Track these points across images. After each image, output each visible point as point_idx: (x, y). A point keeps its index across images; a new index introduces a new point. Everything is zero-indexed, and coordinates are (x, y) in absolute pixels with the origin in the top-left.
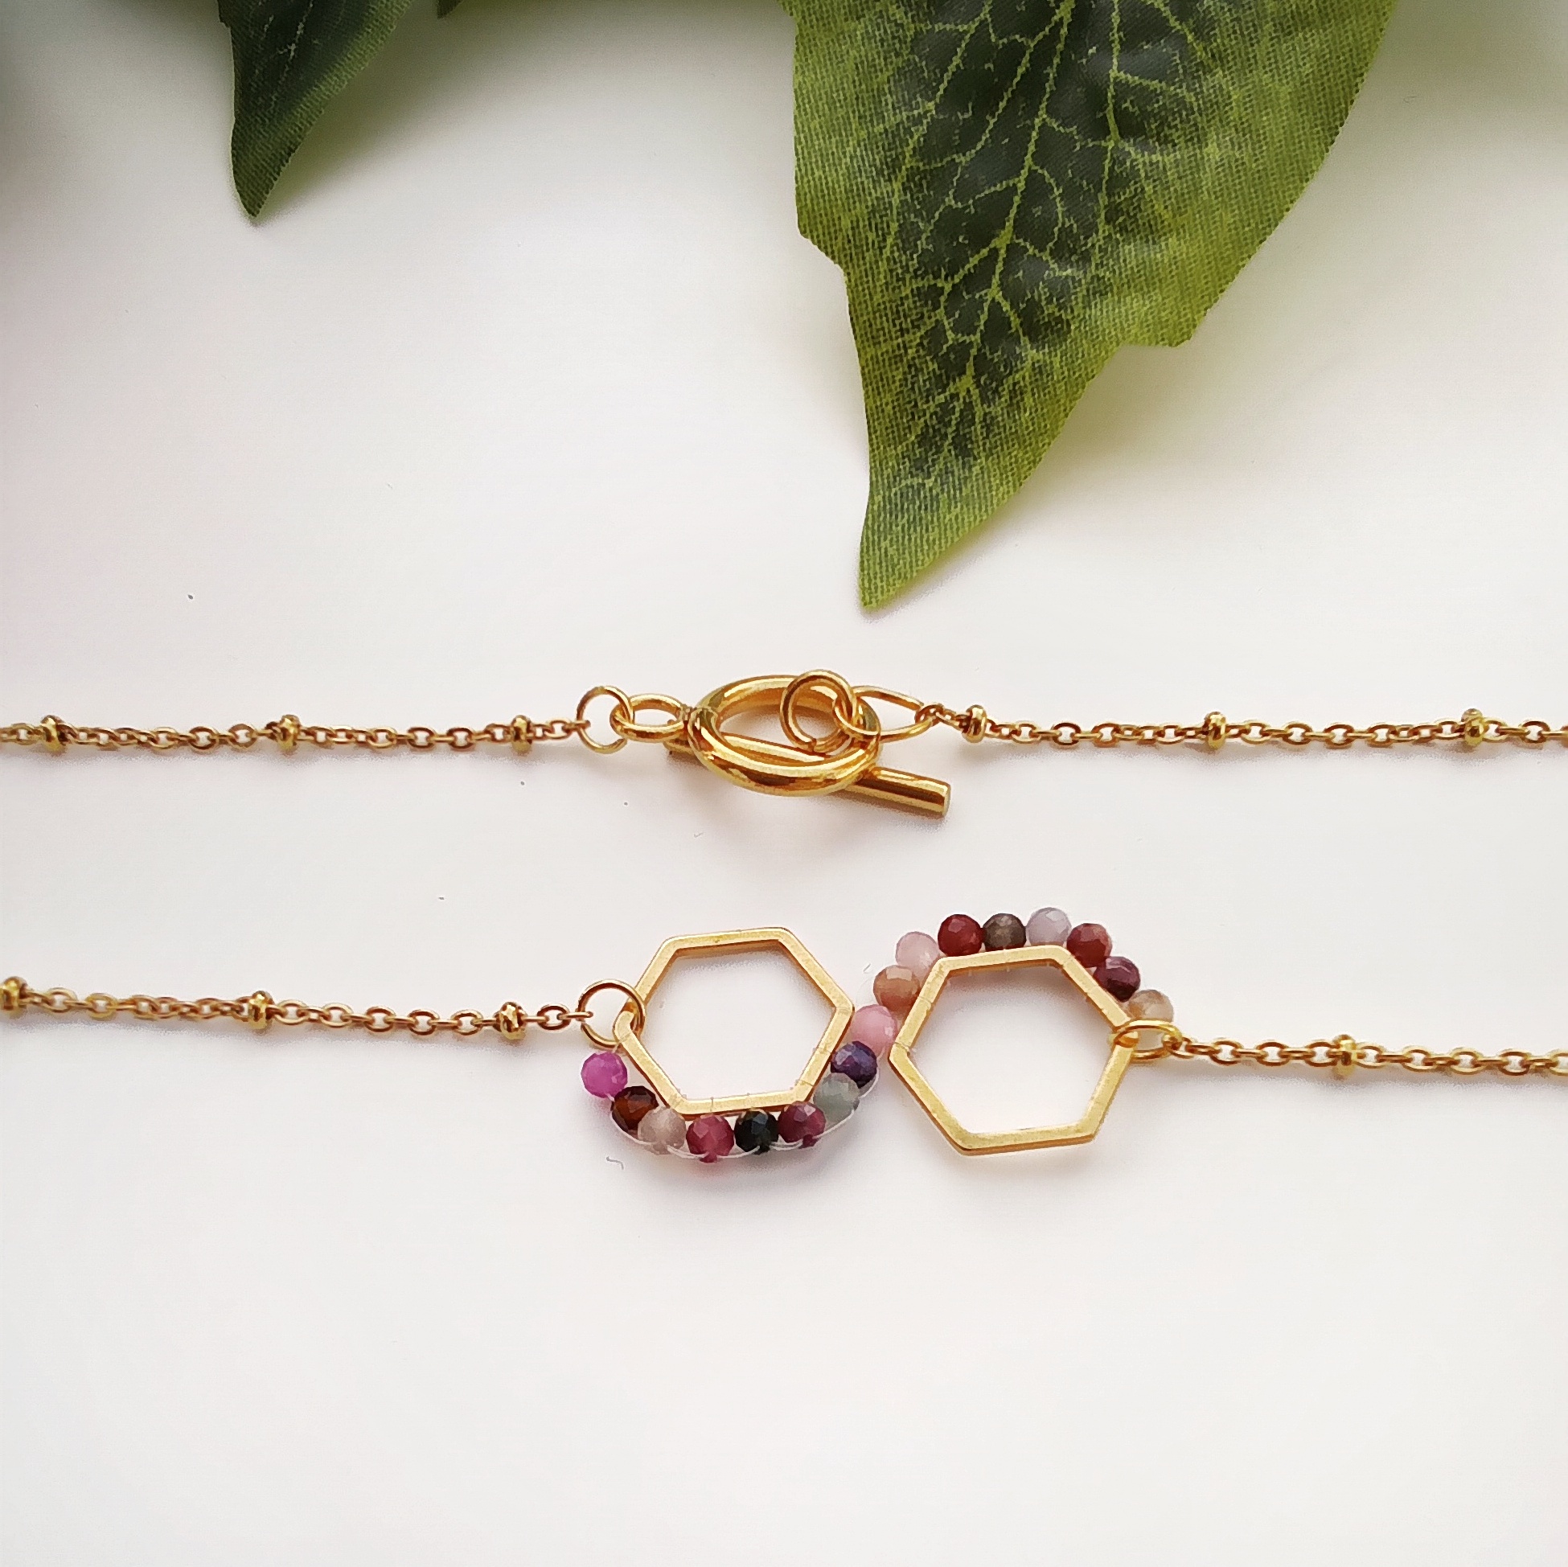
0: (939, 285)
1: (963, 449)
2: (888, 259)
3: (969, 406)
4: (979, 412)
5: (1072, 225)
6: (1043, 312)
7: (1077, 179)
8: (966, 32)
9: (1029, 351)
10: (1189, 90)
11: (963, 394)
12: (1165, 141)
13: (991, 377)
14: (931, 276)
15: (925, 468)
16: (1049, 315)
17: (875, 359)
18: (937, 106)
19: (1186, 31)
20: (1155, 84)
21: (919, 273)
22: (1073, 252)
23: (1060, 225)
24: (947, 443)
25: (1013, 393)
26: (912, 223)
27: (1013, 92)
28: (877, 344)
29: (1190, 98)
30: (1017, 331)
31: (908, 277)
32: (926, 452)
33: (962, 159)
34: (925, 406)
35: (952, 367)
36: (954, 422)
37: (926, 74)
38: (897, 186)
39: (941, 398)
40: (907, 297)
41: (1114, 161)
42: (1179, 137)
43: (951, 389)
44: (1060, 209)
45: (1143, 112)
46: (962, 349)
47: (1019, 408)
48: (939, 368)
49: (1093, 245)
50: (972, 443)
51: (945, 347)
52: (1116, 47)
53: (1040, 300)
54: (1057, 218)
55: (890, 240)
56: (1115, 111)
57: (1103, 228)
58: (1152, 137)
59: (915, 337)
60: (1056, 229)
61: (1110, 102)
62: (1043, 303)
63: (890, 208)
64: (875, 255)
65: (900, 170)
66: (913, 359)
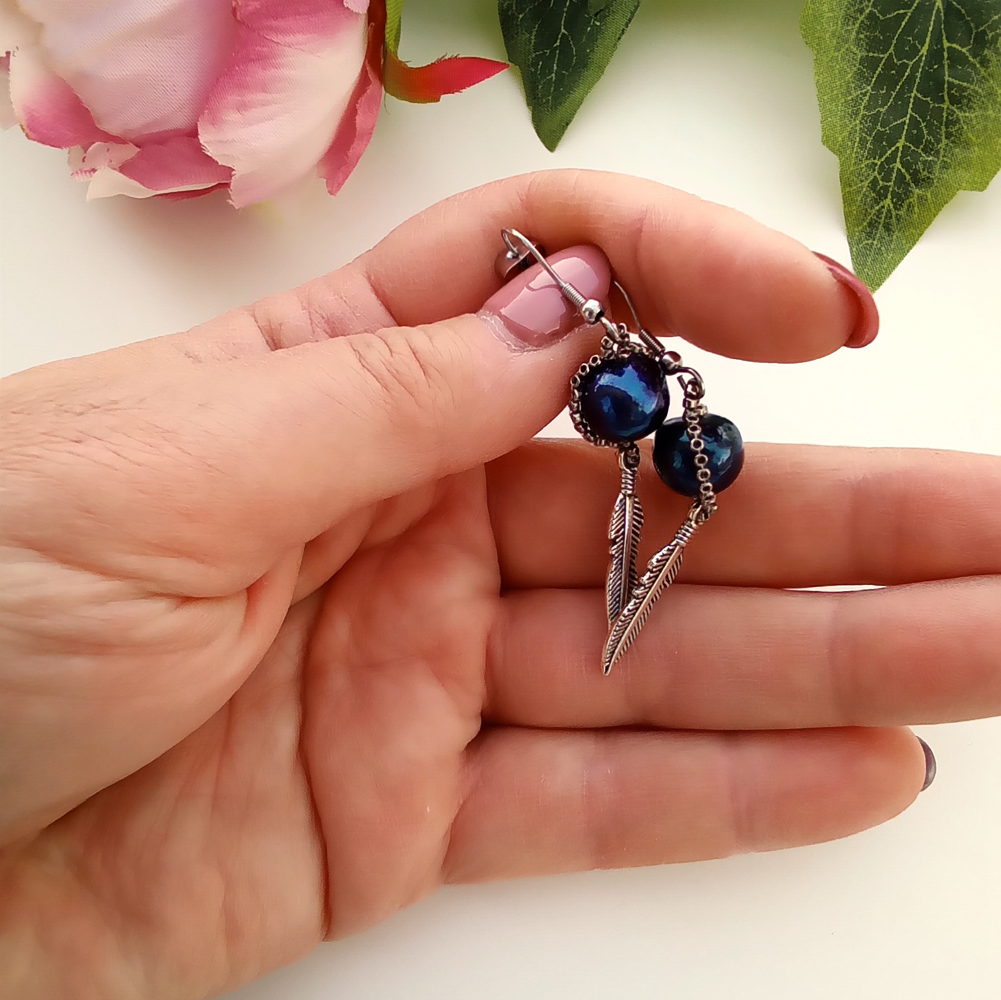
0: (876, 162)
1: (887, 227)
2: (856, 152)
3: (889, 211)
4: (894, 213)
5: (930, 140)
6: (921, 174)
7: (932, 120)
8: (883, 58)
9: (915, 189)
10: (979, 88)
11: (886, 206)
12: (970, 108)
13: (899, 200)
14: (872, 159)
15: (872, 235)
16: (924, 176)
17: (849, 192)
18: (872, 88)
19: (976, 63)
20: (965, 84)
21: (868, 157)
22: (932, 150)
23: (926, 139)
24: (880, 226)
25: (909, 206)
26: (865, 137)
27: (903, 83)
28: (851, 186)
29: (980, 91)
30: (909, 181)
31: (863, 159)
32: (872, 230)
33: (882, 110)
34: (871, 211)
35: (881, 195)
36: (883, 218)
37: (866, 74)
38: (858, 122)
39: (877, 208)
40: (863, 168)
41: (948, 114)
42: (976, 107)
43: (881, 204)
44: (925, 132)
45: (961, 95)
46: (886, 188)
47: (912, 212)
48: (876, 196)
49: (941, 148)
50: (891, 226)
51: (878, 188)
52: (946, 67)
53: (920, 170)
54: (924, 136)
55: (856, 144)
56: (948, 93)
57: (944, 141)
58: (964, 105)
59: (866, 183)
60: (924, 140)
61: (946, 90)
62: (921, 171)
63: (856, 132)
64: (850, 151)
65: (859, 115)
66: (865, 192)
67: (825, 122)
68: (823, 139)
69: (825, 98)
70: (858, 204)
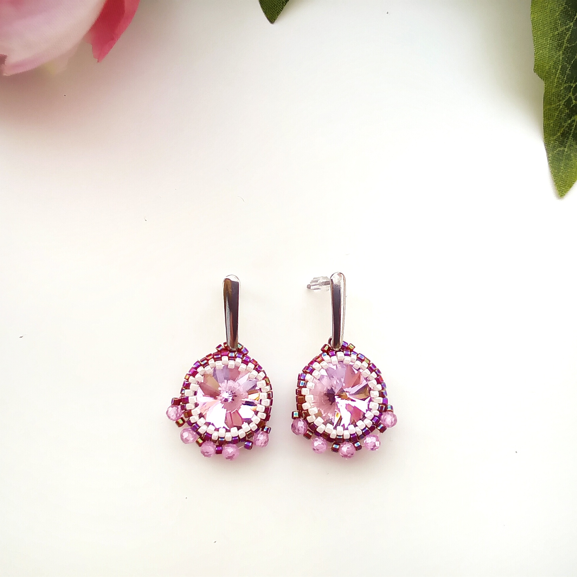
0: (572, 85)
2: (558, 77)
14: (569, 82)
15: (564, 144)
17: (549, 109)
18: (574, 24)
21: (567, 81)
24: (570, 136)
26: (565, 65)
28: (551, 104)
31: (563, 83)
32: (563, 139)
34: (564, 124)
36: (573, 129)
37: (570, 13)
38: (561, 52)
39: (569, 121)
40: (562, 90)
43: (573, 118)
48: (569, 112)
51: (572, 105)
55: (559, 72)
59: (562, 103)
63: (560, 61)
64: (554, 77)
65: (562, 47)
66: (561, 109)
67: (537, 54)
68: (534, 68)
69: (539, 33)
70: (555, 118)
